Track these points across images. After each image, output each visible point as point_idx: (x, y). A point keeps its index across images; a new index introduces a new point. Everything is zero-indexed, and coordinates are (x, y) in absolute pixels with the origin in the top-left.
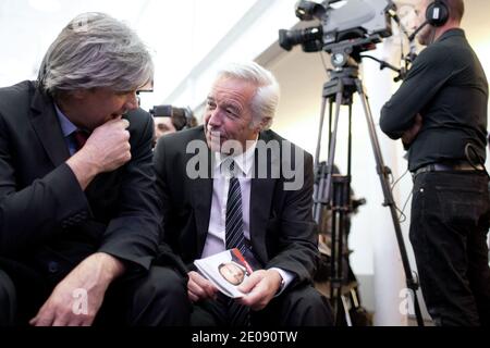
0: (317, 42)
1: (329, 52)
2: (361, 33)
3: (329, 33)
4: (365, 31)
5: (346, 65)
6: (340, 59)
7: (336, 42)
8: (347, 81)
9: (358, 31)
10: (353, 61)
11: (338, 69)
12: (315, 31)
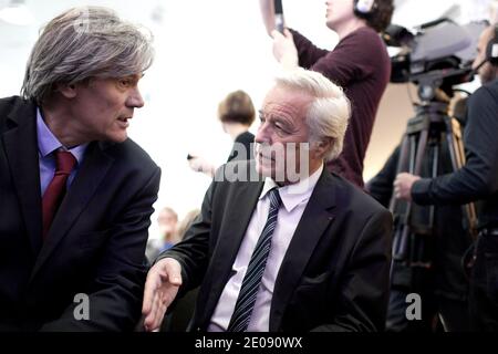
0: (404, 72)
1: (416, 83)
2: (454, 62)
3: (418, 62)
4: (459, 60)
5: (434, 99)
6: (427, 91)
7: (425, 71)
8: (435, 118)
9: (450, 60)
10: (443, 95)
11: (425, 103)
12: (401, 59)
